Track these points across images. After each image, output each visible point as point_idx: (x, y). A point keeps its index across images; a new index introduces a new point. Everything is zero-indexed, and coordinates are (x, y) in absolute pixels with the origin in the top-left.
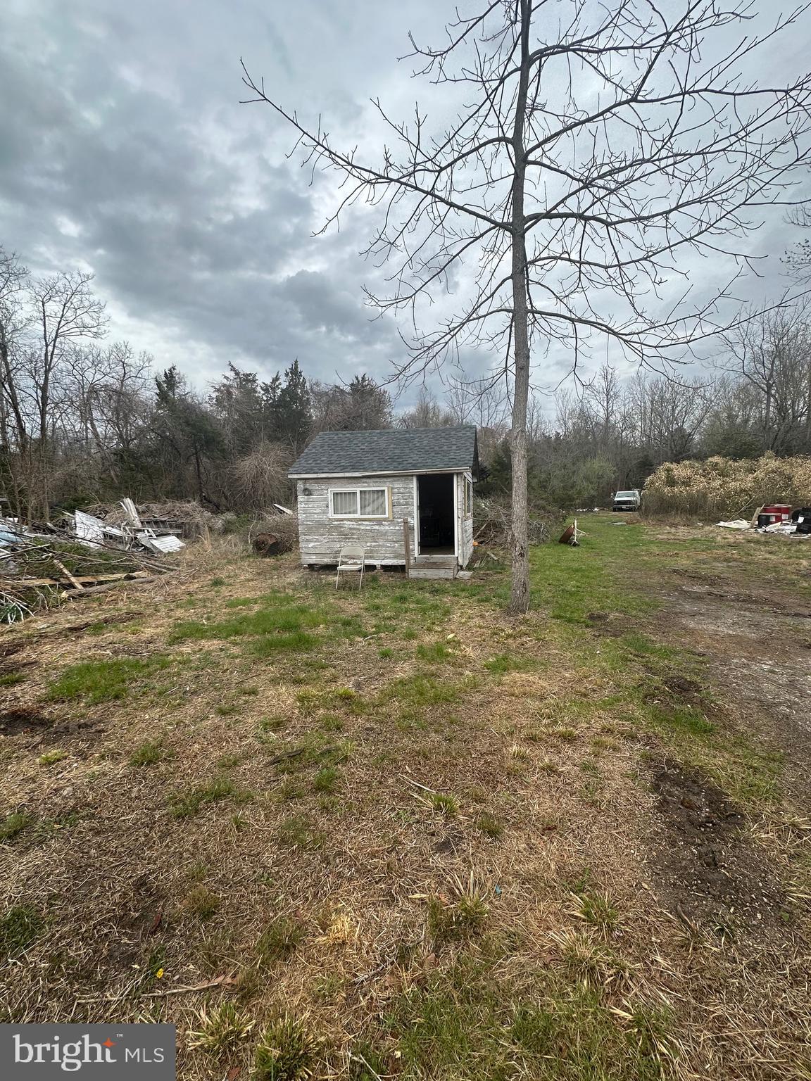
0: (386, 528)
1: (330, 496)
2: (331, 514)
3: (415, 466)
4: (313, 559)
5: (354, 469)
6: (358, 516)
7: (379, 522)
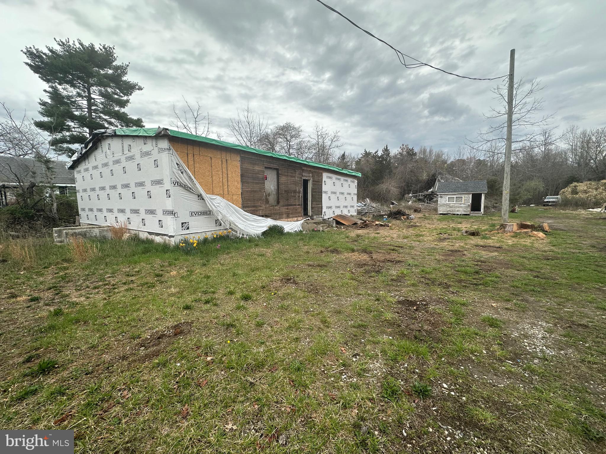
0: (462, 205)
1: (447, 198)
2: (447, 202)
3: (472, 191)
4: (441, 212)
5: (455, 192)
6: (455, 202)
7: (461, 204)
